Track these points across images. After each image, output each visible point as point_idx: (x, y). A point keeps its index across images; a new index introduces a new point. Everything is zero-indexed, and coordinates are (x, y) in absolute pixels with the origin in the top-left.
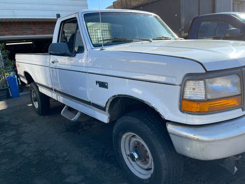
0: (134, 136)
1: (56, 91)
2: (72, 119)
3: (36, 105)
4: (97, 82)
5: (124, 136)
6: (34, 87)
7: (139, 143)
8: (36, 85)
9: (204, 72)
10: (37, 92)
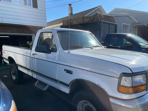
0: (87, 102)
1: (32, 71)
2: (43, 89)
3: (14, 78)
4: (65, 70)
5: (80, 102)
6: (15, 66)
7: (88, 106)
8: (17, 66)
9: (132, 73)
10: (16, 70)
